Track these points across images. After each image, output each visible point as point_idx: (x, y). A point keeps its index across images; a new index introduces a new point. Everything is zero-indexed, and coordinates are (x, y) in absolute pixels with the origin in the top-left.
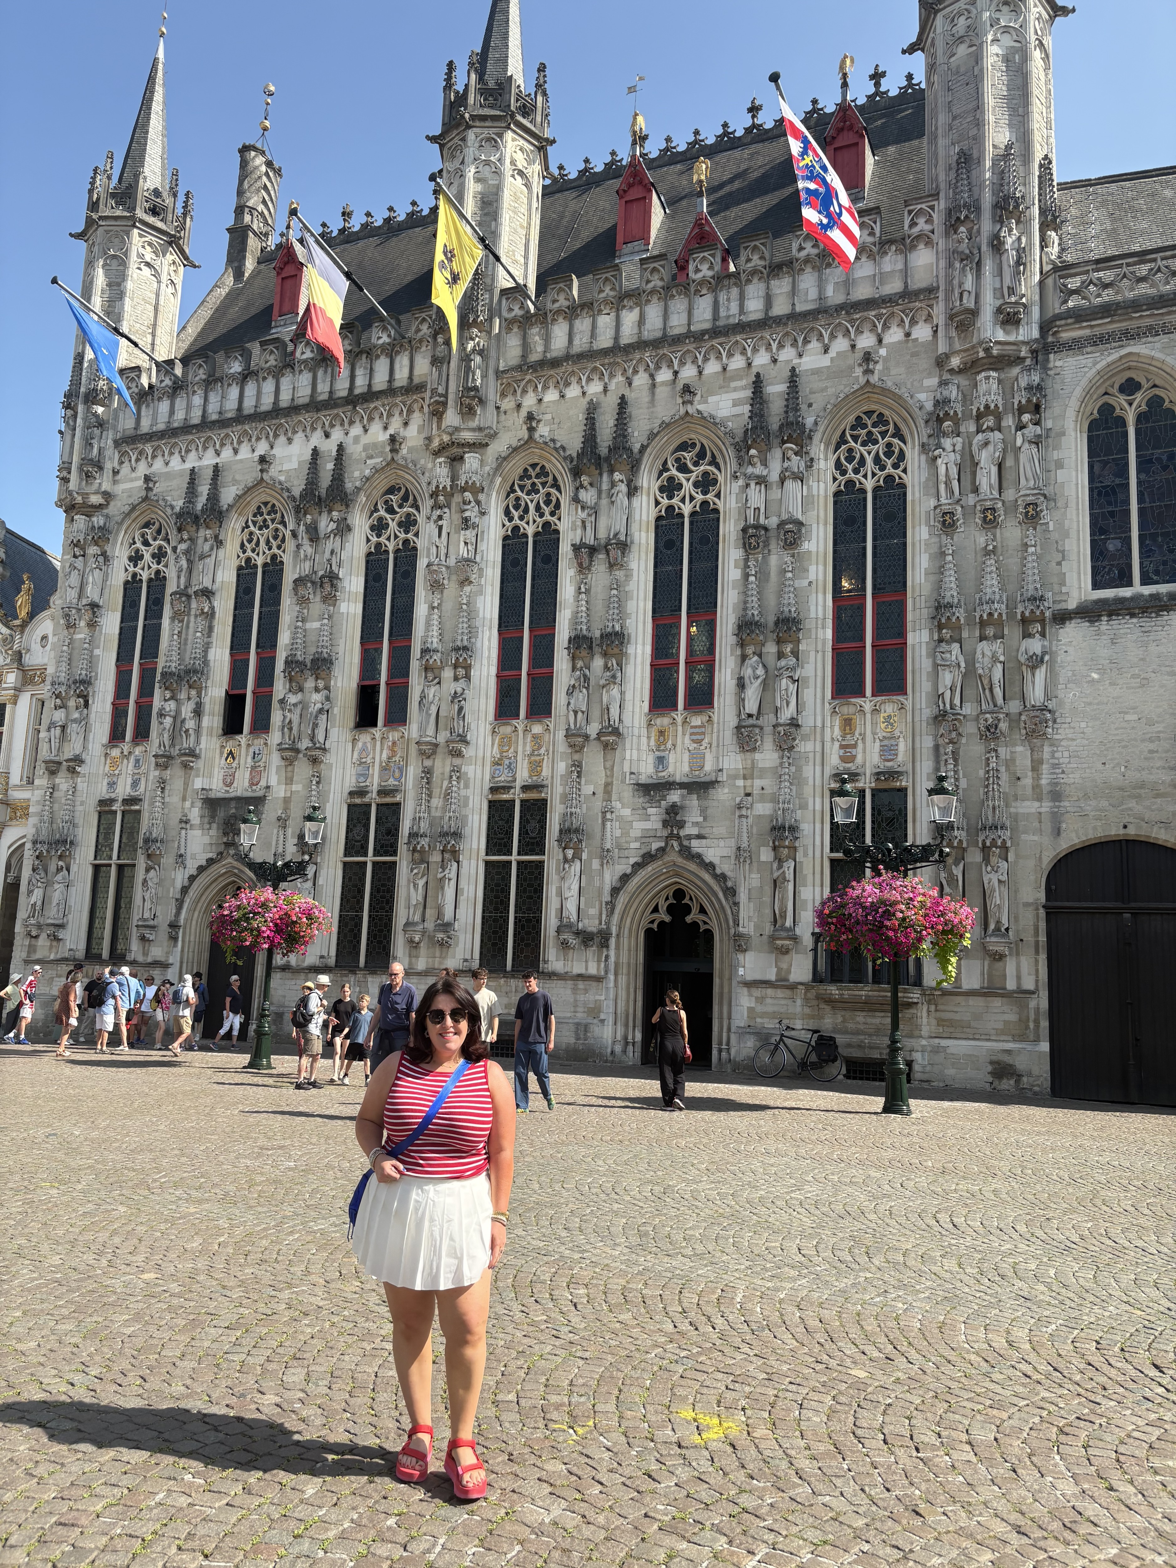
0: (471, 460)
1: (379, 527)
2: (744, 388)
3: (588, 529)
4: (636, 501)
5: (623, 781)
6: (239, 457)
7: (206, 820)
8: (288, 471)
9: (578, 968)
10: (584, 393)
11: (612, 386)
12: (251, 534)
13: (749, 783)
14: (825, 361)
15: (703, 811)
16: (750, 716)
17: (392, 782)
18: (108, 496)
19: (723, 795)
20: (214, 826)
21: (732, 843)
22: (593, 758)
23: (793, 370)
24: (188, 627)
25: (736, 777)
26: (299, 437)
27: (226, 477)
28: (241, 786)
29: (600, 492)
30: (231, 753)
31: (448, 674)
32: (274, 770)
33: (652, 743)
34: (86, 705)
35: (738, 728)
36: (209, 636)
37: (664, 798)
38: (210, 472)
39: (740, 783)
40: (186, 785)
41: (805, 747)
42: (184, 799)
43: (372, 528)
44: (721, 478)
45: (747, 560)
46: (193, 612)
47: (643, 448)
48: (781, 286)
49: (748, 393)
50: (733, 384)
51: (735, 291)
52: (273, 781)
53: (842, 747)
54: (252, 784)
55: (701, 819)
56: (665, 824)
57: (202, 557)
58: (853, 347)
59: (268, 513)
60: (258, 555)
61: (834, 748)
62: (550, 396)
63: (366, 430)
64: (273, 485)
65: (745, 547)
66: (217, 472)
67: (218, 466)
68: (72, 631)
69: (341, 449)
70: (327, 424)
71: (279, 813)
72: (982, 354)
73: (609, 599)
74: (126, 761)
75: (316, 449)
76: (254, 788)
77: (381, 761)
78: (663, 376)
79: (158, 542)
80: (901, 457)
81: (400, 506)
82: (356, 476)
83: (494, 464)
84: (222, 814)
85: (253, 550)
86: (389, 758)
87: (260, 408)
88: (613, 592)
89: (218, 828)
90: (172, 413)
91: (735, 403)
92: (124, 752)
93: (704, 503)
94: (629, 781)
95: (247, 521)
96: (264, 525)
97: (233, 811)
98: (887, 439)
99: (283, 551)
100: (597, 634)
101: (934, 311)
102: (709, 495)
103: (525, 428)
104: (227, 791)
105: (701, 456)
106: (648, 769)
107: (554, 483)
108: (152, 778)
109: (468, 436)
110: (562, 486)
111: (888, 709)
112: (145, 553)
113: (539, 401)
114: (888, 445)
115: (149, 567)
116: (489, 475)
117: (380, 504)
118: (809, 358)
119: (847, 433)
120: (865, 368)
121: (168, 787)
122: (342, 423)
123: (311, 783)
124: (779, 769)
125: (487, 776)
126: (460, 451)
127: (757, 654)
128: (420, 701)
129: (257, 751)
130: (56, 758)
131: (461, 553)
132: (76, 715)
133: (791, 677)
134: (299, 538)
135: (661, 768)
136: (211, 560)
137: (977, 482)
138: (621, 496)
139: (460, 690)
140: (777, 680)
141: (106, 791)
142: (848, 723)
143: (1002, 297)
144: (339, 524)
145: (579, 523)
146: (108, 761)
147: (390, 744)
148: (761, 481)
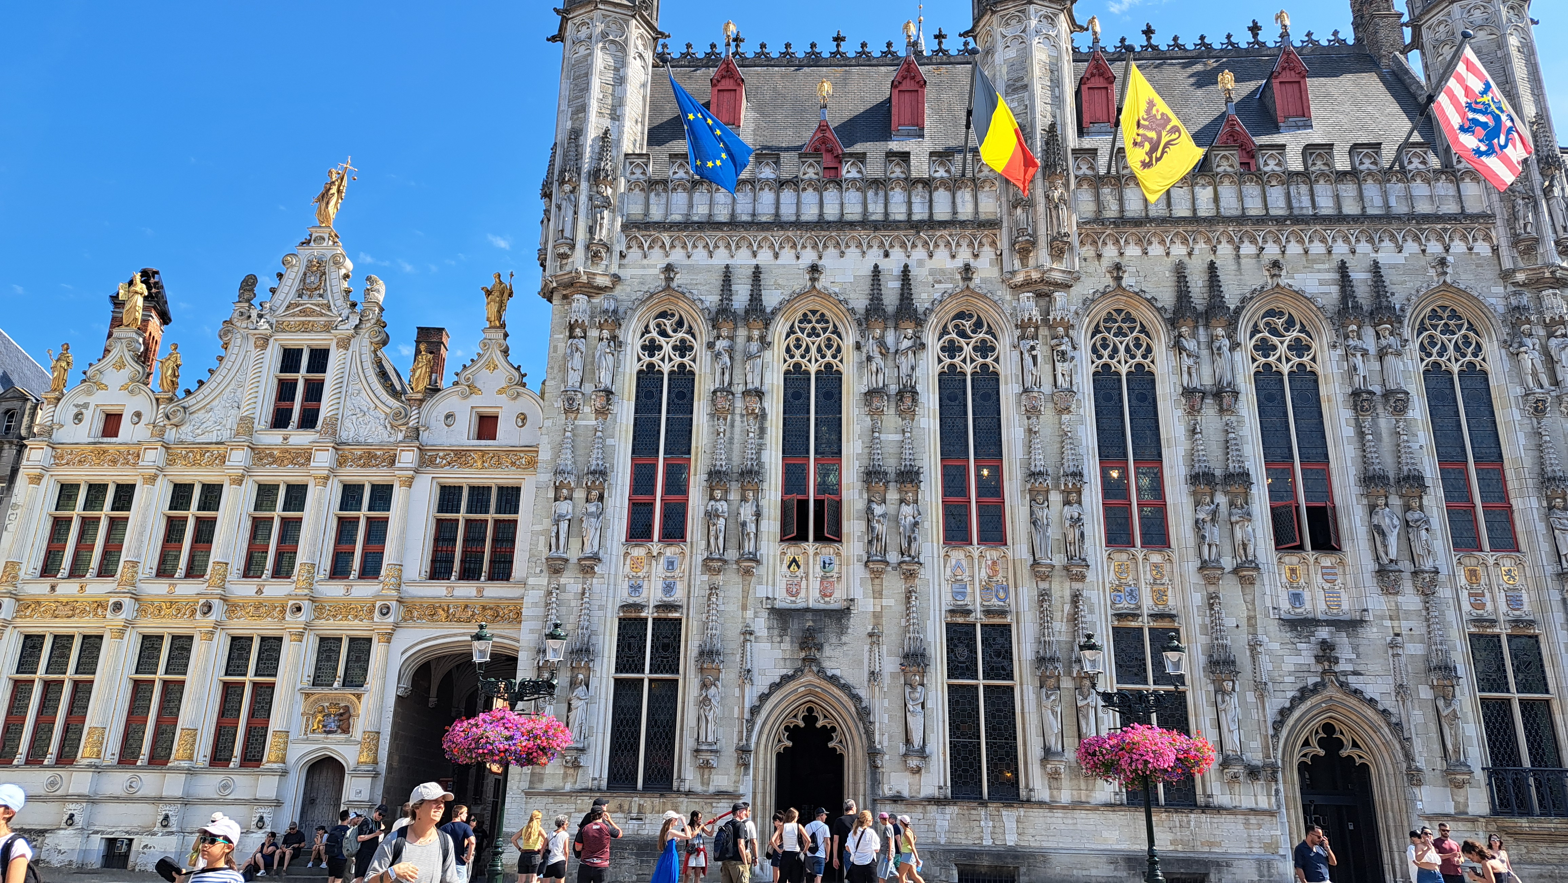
0: (1059, 296)
1: (952, 349)
2: (1328, 271)
3: (1194, 375)
5: (1267, 616)
7: (776, 632)
8: (843, 284)
9: (1247, 802)
10: (1168, 254)
11: (1196, 251)
12: (798, 339)
13: (1396, 623)
14: (1400, 259)
15: (1355, 648)
16: (1391, 561)
17: (996, 603)
18: (617, 279)
19: (1372, 634)
20: (787, 639)
21: (1391, 680)
22: (1230, 590)
23: (1376, 263)
24: (732, 426)
25: (1382, 618)
27: (766, 279)
28: (811, 597)
29: (1199, 343)
30: (794, 560)
32: (858, 582)
33: (1284, 580)
34: (601, 498)
35: (1382, 572)
36: (761, 438)
37: (1312, 634)
38: (750, 273)
39: (1388, 623)
40: (745, 593)
41: (1444, 593)
42: (744, 608)
43: (943, 349)
44: (1315, 346)
45: (1357, 420)
46: (738, 411)
47: (1239, 309)
48: (1348, 191)
49: (1337, 276)
50: (1317, 266)
51: (1304, 189)
52: (858, 592)
53: (1470, 595)
54: (824, 596)
55: (1354, 656)
56: (1318, 659)
57: (749, 357)
58: (1424, 251)
59: (818, 322)
60: (810, 361)
61: (1464, 595)
62: (1133, 251)
63: (931, 256)
64: (826, 296)
65: (1355, 409)
66: (757, 273)
67: (757, 267)
68: (573, 416)
69: (906, 270)
70: (887, 244)
71: (870, 629)
72: (1547, 275)
73: (1227, 442)
74: (654, 563)
75: (876, 266)
76: (827, 599)
77: (980, 581)
78: (1248, 249)
79: (680, 335)
80: (1479, 347)
81: (974, 332)
82: (922, 298)
83: (1080, 305)
84: (796, 627)
85: (803, 357)
86: (989, 577)
87: (804, 218)
88: (1232, 435)
89: (792, 642)
90: (691, 206)
91: (1321, 283)
92: (649, 553)
93: (1301, 365)
94: (1272, 616)
95: (792, 326)
96: (814, 333)
97: (811, 623)
98: (1463, 332)
99: (841, 361)
100: (1218, 472)
101: (1493, 234)
102: (1304, 359)
103: (1108, 275)
104: (794, 602)
105: (1290, 323)
106: (1285, 605)
107: (1143, 330)
108: (698, 583)
109: (1057, 276)
110: (1153, 333)
111: (1507, 563)
112: (664, 344)
113: (1121, 254)
114: (1465, 337)
115: (671, 360)
116: (1077, 314)
117: (950, 327)
118: (1387, 255)
119: (1427, 321)
120: (1440, 270)
121: (721, 594)
122: (903, 245)
123: (908, 598)
124: (1424, 613)
125: (1109, 603)
126: (1046, 289)
127: (1386, 505)
128: (1034, 523)
129: (827, 561)
130: (565, 555)
131: (1059, 383)
132: (592, 508)
133: (1427, 529)
134: (864, 350)
135: (1298, 605)
136: (759, 361)
137: (1560, 378)
138: (1225, 349)
139: (1076, 515)
140: (1410, 530)
141: (630, 595)
142: (1473, 573)
143: (1555, 232)
144: (915, 342)
145: (1185, 369)
146: (628, 562)
147: (989, 563)
148: (1365, 353)
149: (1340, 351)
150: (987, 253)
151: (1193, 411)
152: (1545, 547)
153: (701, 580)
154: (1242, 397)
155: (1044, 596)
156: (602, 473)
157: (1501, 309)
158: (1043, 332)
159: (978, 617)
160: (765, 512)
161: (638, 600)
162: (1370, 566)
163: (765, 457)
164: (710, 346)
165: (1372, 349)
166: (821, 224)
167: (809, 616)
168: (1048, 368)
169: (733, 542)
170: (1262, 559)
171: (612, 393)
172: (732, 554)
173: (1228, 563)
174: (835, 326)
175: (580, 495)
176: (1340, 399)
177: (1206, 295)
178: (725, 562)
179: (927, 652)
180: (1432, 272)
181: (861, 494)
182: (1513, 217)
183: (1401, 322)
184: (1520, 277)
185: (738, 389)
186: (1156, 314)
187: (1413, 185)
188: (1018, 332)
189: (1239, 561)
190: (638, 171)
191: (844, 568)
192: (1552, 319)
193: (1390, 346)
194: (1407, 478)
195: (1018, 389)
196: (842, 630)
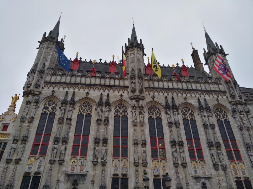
0: (141, 102)
1: (117, 111)
2: (195, 100)
3: (170, 119)
4: (179, 116)
5: (189, 176)
6: (80, 91)
7: (66, 180)
8: (93, 97)
10: (163, 95)
11: (169, 94)
12: (82, 108)
13: (219, 178)
14: (209, 98)
15: (210, 184)
16: (216, 162)
17: (125, 173)
18: (40, 93)
19: (214, 181)
20: (69, 182)
22: (181, 169)
23: (205, 99)
24: (63, 127)
25: (215, 176)
26: (97, 91)
27: (76, 95)
28: (77, 171)
29: (171, 113)
30: (74, 161)
31: (140, 146)
32: (90, 167)
33: (192, 167)
34: (25, 144)
35: (214, 165)
36: (69, 130)
37: (200, 180)
38: (72, 93)
39: (217, 178)
40: (59, 170)
41: (228, 170)
42: (58, 173)
43: (115, 111)
44: (195, 114)
45: (205, 130)
46: (64, 123)
47: (178, 106)
48: (198, 85)
49: (197, 101)
50: (194, 99)
51: (190, 84)
52: (89, 170)
53: (234, 171)
54: (81, 170)
55: (210, 186)
56: (202, 187)
57: (69, 111)
58: (214, 97)
59: (87, 104)
60: (84, 113)
61: (233, 171)
62: (156, 94)
63: (114, 92)
64: (90, 99)
65: (204, 128)
66: (74, 93)
67: (74, 92)
68: (22, 123)
69: (108, 95)
70: (104, 89)
71: (92, 180)
72: (238, 102)
73: (178, 134)
74: (36, 161)
75: (102, 93)
76: (81, 172)
77: (121, 167)
78: (179, 95)
79: (54, 106)
80: (227, 116)
81: (122, 108)
82: (112, 100)
83: (145, 103)
84: (72, 179)
85: (83, 111)
86: (124, 166)
87: (86, 83)
88: (179, 133)
89: (70, 183)
90: (61, 79)
91: (195, 102)
92: (35, 158)
93: (192, 118)
94: (190, 176)
95: (81, 105)
96: (86, 106)
97: (76, 178)
98: (223, 113)
99: (92, 113)
100: (177, 141)
101: (226, 94)
102: (193, 117)
103: (151, 98)
104: (72, 172)
105: (189, 110)
106: (193, 173)
107: (159, 109)
108: (47, 166)
109: (141, 97)
110: (161, 110)
111: (241, 164)
112: (49, 107)
113: (154, 94)
114: (224, 114)
115: (50, 111)
116: (145, 105)
117: (117, 107)
118: (207, 97)
119: (216, 111)
120: (217, 101)
121: (53, 169)
122: (108, 90)
123: (102, 171)
124: (225, 175)
125: (152, 173)
126: (138, 100)
127: (213, 149)
128: (134, 152)
129: (83, 161)
130: (11, 158)
131: (141, 120)
132: (22, 146)
133: (223, 155)
134: (97, 111)
135: (196, 173)
136: (71, 112)
137: (244, 123)
138: (176, 114)
139: (144, 150)
140: (219, 155)
141: (28, 170)
142: (234, 166)
143: (238, 95)
144: (109, 109)
145: (168, 118)
146: (30, 161)
147: (124, 162)
148: (205, 116)
149: (200, 116)
150: (126, 92)
151: (170, 127)
152: (248, 160)
153: (48, 165)
154: (180, 124)
155: (137, 171)
156: (27, 137)
157: (230, 109)
158: (138, 109)
159: (120, 176)
160: (68, 148)
161: (30, 171)
162: (211, 164)
163: (70, 134)
164: (60, 108)
165: (206, 116)
166: (90, 85)
167: (76, 176)
168: (138, 116)
169: (58, 155)
170: (187, 162)
171: (34, 118)
172: (57, 159)
173: (180, 162)
174: (91, 105)
175: (19, 142)
176: (201, 125)
177: (172, 103)
178: (55, 161)
179: (106, 186)
180: (216, 101)
181: (93, 144)
182: (230, 91)
183: (211, 110)
184: (233, 103)
185: (65, 118)
186: (162, 106)
187: (210, 85)
188: (132, 108)
189: (182, 162)
190: (50, 72)
191: (87, 163)
192: (240, 111)
193: (210, 115)
194: (217, 143)
195: (132, 120)
196: (84, 180)
